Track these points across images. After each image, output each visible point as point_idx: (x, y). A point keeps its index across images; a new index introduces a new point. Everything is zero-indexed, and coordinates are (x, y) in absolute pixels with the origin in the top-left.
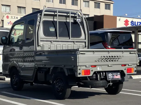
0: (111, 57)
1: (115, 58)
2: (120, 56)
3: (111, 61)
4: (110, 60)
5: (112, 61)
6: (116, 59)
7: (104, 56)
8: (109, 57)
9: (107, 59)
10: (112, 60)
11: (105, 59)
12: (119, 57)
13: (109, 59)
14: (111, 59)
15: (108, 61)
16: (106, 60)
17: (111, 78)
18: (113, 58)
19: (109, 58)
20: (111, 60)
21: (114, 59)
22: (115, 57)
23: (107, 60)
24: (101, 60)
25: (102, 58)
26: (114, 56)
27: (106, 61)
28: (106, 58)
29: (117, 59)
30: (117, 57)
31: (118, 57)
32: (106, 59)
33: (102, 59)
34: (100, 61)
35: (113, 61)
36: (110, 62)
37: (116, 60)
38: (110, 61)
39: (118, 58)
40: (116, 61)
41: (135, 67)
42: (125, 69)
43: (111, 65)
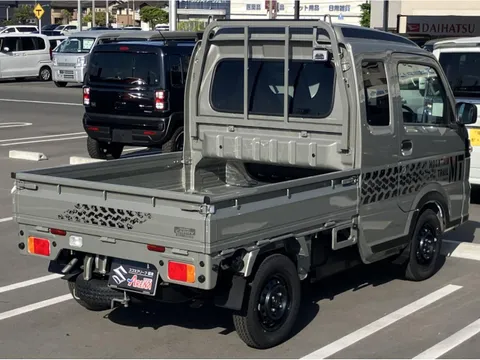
0: (109, 212)
1: (123, 217)
2: (139, 214)
3: (108, 225)
4: (104, 220)
5: (112, 225)
6: (126, 219)
7: (86, 206)
8: (100, 211)
9: (96, 216)
10: (110, 222)
11: (89, 216)
12: (136, 216)
13: (100, 218)
14: (106, 218)
15: (100, 223)
16: (92, 220)
17: (121, 282)
18: (115, 216)
19: (101, 215)
20: (107, 222)
21: (119, 221)
22: (122, 213)
23: (96, 220)
24: (77, 215)
25: (79, 211)
26: (119, 211)
27: (91, 222)
28: (92, 214)
29: (128, 222)
30: (127, 215)
31: (131, 214)
32: (92, 217)
33: (80, 214)
34: (74, 220)
35: (114, 225)
36: (104, 227)
37: (125, 224)
38: (104, 224)
39: (132, 218)
40: (126, 228)
41: (202, 264)
42: (161, 263)
43: (110, 240)
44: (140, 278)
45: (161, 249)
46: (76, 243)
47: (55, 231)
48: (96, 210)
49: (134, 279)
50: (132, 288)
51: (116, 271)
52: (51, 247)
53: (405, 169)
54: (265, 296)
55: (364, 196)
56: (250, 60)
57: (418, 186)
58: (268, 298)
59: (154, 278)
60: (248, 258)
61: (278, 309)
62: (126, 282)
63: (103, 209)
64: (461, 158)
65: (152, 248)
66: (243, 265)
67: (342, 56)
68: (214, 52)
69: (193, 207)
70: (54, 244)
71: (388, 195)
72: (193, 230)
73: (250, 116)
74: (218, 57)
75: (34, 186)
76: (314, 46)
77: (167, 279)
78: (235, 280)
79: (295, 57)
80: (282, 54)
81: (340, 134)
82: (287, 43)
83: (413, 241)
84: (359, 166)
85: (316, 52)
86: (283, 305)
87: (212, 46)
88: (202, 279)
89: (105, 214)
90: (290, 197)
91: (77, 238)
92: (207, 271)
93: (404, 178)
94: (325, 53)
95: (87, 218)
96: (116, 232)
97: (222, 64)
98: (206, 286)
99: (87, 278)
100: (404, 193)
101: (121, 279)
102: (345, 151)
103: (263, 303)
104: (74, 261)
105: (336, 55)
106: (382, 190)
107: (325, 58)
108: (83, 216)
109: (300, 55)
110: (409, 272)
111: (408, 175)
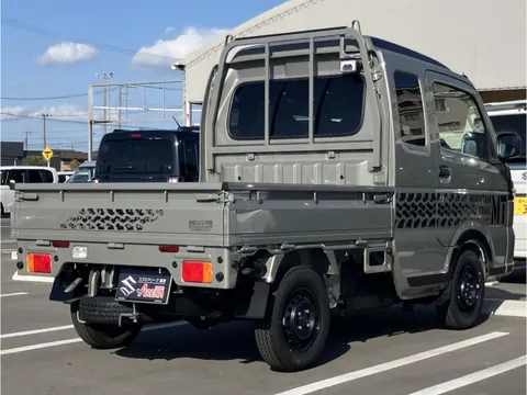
0: (117, 214)
1: (132, 217)
2: (149, 212)
3: (116, 228)
4: (111, 223)
5: (120, 228)
6: (136, 220)
7: (91, 210)
8: (107, 214)
9: (103, 221)
10: (118, 225)
11: (95, 220)
12: (147, 215)
13: (107, 222)
14: (113, 221)
15: (106, 228)
17: (129, 293)
18: (123, 217)
19: (107, 218)
20: (114, 225)
21: (127, 222)
22: (132, 213)
23: (102, 225)
24: (81, 221)
25: (84, 217)
26: (127, 211)
27: (97, 228)
28: (98, 218)
29: (138, 222)
30: (137, 215)
31: (141, 213)
32: (98, 222)
33: (85, 220)
34: (78, 227)
35: (122, 228)
36: (111, 232)
37: (134, 225)
38: (111, 228)
39: (142, 217)
40: (135, 229)
41: (220, 260)
42: (175, 265)
43: (118, 246)
44: (151, 286)
45: (174, 249)
46: (80, 254)
47: (57, 244)
48: (103, 213)
49: (144, 288)
50: (142, 298)
51: (125, 282)
52: (52, 264)
53: (442, 198)
54: (290, 311)
55: (399, 220)
56: (272, 82)
57: (458, 220)
58: (293, 314)
59: (166, 286)
60: (271, 263)
61: (305, 328)
62: (135, 293)
63: (111, 212)
64: (503, 198)
65: (164, 248)
66: (265, 270)
67: (372, 65)
68: (232, 77)
69: (210, 196)
70: (56, 259)
71: (424, 223)
72: (210, 222)
73: (272, 141)
74: (236, 82)
75: (34, 195)
76: (342, 57)
77: (181, 282)
78: (257, 287)
79: (320, 73)
80: (306, 71)
81: (371, 150)
82: (311, 58)
83: (453, 281)
84: (392, 183)
85: (343, 63)
86: (311, 324)
87: (230, 70)
88: (220, 277)
89: (113, 217)
90: (317, 203)
91: (81, 249)
92: (225, 268)
93: (443, 208)
94: (353, 63)
95: (93, 224)
96: (125, 236)
97: (240, 90)
98: (225, 285)
99: (92, 295)
100: (443, 224)
101: (129, 290)
102: (377, 169)
103: (288, 318)
104: (77, 281)
105: (366, 63)
106: (419, 216)
107: (354, 69)
108: (88, 221)
109: (326, 70)
110: (450, 318)
111: (447, 205)
